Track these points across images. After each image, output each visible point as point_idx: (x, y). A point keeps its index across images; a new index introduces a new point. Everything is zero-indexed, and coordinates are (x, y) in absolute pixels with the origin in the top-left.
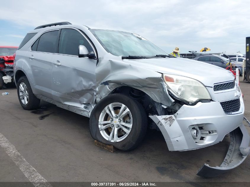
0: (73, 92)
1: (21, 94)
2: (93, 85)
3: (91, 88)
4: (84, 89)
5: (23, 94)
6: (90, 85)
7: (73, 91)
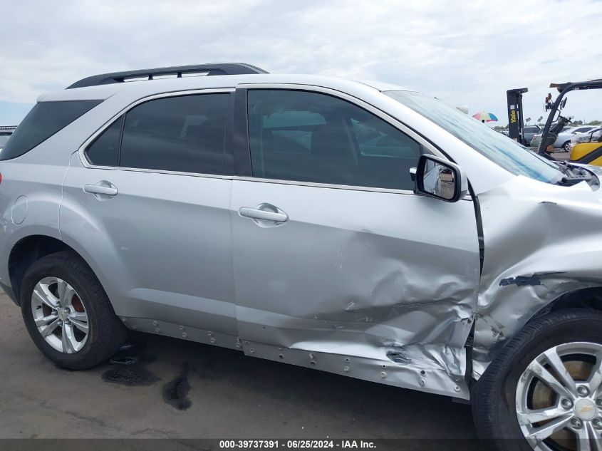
0: (351, 312)
1: (39, 317)
2: (463, 285)
3: (445, 295)
4: (410, 299)
5: (52, 317)
6: (447, 286)
7: (352, 306)
